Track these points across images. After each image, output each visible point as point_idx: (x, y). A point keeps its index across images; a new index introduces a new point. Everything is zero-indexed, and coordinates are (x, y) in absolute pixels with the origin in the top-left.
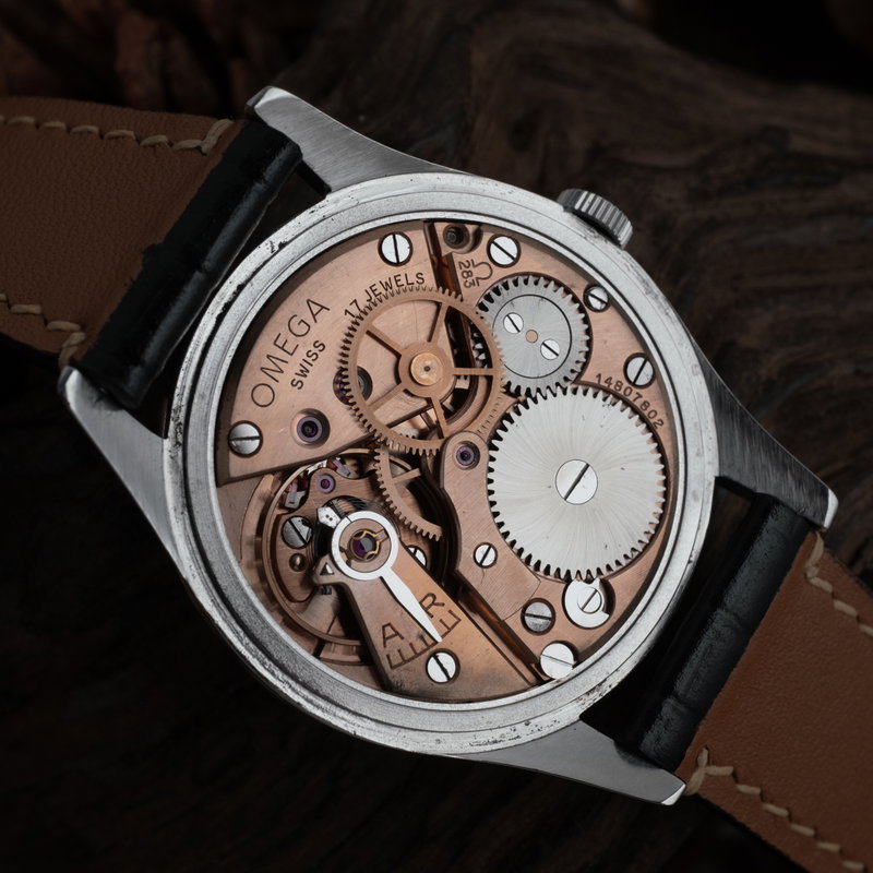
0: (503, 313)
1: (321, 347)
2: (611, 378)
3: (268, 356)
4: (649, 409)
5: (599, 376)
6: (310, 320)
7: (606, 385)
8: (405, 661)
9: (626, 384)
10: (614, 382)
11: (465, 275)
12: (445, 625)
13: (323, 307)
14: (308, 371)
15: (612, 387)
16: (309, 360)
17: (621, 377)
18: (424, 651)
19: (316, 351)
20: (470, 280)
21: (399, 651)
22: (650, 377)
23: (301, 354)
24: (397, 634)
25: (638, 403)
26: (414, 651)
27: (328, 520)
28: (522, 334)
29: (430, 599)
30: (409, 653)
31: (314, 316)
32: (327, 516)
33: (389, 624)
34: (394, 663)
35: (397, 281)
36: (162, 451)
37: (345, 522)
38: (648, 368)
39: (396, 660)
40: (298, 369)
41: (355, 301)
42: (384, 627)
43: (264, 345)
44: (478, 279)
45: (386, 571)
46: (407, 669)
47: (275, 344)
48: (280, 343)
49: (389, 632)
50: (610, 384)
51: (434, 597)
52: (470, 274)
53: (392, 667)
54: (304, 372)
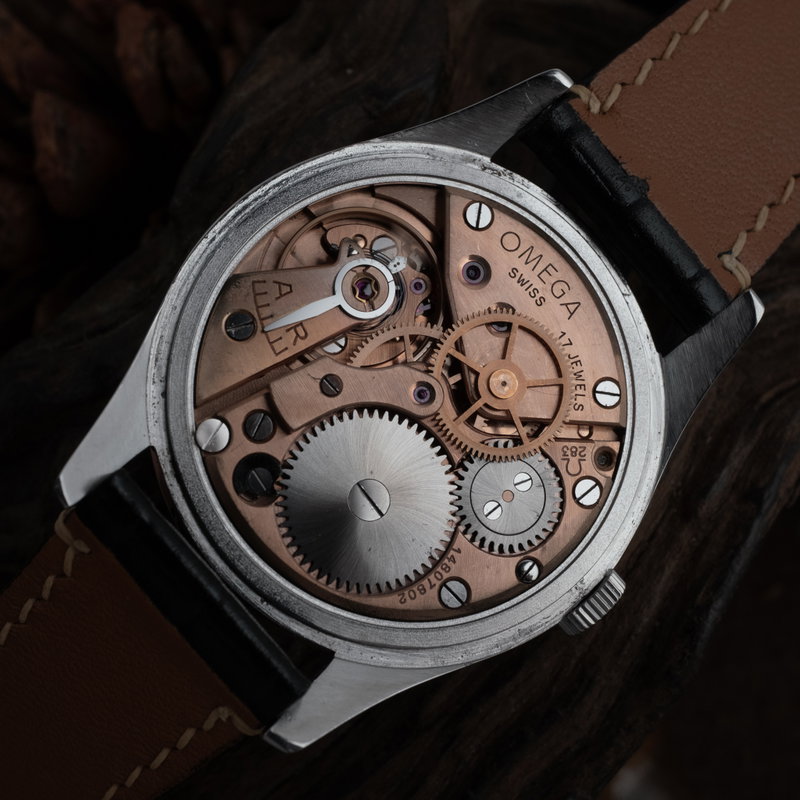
0: (533, 474)
1: (539, 302)
2: (454, 562)
3: (541, 256)
4: (418, 593)
5: (459, 551)
6: (564, 300)
7: (449, 556)
8: (256, 295)
9: (446, 576)
10: (450, 564)
11: (574, 450)
12: (275, 341)
13: (572, 314)
14: (522, 285)
15: (446, 561)
16: (531, 289)
17: (452, 573)
18: (259, 316)
19: (537, 298)
20: (569, 453)
21: (266, 293)
22: (446, 603)
23: (537, 284)
24: (281, 295)
25: (425, 582)
26: (261, 307)
27: (395, 263)
28: (512, 488)
29: (302, 334)
30: (262, 300)
31: (566, 305)
32: (398, 264)
33: (291, 291)
34: (257, 285)
35: (580, 386)
36: (481, 154)
37: (390, 278)
38: (454, 603)
39: (260, 288)
40: (525, 277)
41: (571, 344)
42: (290, 286)
43: (551, 256)
44: (568, 460)
45: (338, 300)
46: (248, 294)
47: (550, 265)
48: (550, 269)
49: (286, 289)
50: (449, 560)
51: (302, 338)
52: (574, 454)
53: (254, 282)
54: (522, 282)
